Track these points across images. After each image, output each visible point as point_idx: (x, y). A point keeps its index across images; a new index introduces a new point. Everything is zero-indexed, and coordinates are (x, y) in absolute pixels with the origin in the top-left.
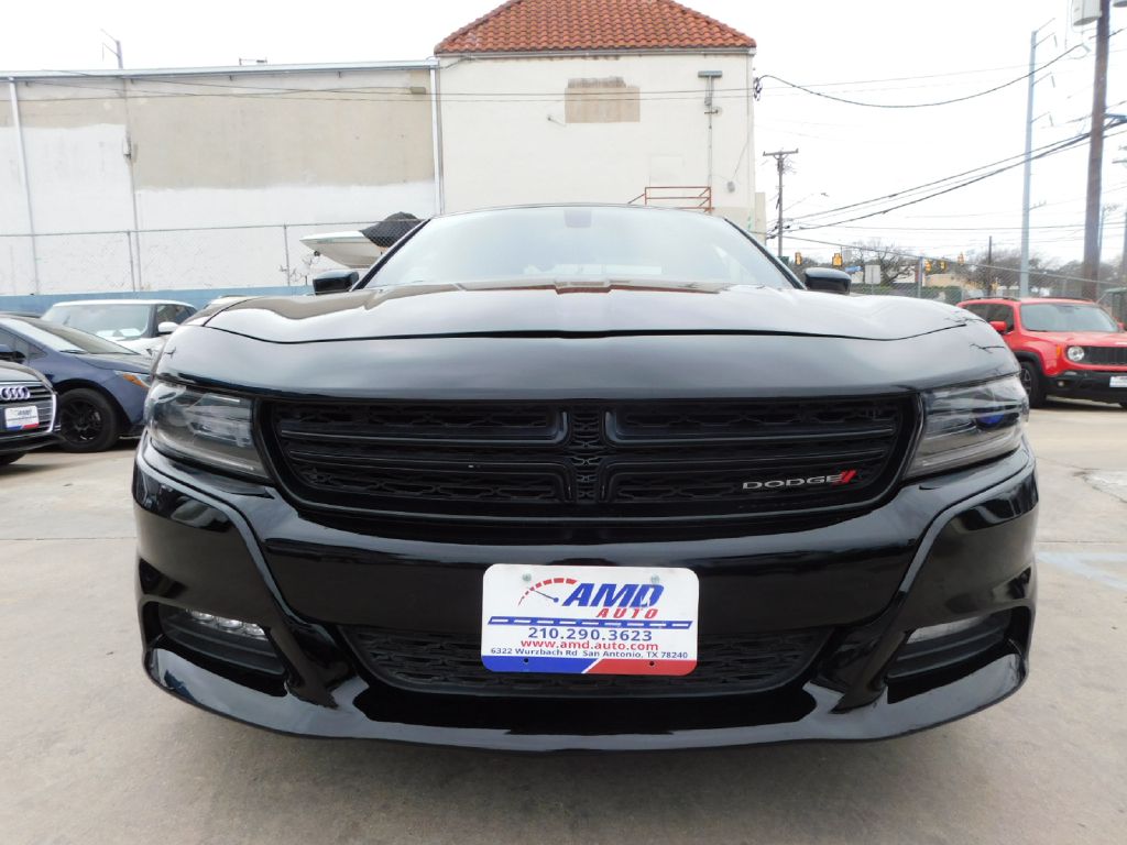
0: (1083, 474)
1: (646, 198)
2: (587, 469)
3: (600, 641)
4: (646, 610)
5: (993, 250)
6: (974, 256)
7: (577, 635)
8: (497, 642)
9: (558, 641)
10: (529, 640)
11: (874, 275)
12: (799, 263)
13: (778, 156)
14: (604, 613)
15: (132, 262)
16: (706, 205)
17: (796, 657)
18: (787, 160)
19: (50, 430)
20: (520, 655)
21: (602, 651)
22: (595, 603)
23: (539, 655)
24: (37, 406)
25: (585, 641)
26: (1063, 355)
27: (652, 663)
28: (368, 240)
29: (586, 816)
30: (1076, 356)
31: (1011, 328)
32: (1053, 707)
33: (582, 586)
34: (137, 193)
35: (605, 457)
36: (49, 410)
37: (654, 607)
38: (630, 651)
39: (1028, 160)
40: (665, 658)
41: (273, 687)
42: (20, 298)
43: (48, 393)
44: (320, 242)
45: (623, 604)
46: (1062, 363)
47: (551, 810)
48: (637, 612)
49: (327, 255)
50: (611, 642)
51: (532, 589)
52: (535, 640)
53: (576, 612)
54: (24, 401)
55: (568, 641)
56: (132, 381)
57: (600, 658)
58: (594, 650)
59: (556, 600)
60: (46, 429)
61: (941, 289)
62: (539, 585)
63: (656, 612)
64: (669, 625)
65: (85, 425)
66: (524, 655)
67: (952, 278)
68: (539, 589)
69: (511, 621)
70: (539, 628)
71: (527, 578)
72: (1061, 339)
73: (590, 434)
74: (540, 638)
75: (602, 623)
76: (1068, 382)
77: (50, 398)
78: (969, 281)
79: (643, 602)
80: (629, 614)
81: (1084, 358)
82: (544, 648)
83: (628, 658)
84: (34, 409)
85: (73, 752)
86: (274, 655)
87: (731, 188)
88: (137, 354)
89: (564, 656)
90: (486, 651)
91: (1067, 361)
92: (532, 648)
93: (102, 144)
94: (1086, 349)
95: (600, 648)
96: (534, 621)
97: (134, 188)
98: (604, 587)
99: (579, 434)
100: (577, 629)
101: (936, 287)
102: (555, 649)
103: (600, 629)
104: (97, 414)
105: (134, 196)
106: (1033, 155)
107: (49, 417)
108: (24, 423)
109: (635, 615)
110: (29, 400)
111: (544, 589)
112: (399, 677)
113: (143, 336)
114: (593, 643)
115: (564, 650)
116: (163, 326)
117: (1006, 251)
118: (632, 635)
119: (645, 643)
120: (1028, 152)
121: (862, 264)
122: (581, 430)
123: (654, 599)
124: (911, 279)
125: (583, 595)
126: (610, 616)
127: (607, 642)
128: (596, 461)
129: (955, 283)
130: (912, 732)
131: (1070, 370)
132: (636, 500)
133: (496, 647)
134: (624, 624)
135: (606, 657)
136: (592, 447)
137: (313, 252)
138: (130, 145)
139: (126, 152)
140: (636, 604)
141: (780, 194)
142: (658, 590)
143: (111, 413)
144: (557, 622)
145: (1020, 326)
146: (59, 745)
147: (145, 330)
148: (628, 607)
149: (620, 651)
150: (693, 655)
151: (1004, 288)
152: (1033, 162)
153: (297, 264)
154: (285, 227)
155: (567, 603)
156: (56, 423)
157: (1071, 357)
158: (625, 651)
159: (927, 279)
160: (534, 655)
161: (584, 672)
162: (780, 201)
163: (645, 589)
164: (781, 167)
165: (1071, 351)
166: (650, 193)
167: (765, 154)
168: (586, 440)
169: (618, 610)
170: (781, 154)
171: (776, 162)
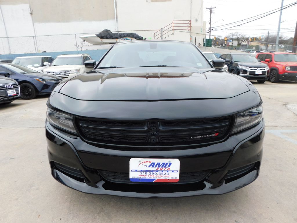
0: (285, 105)
1: (173, 24)
2: (154, 135)
3: (157, 175)
4: (167, 168)
5: (269, 35)
6: (264, 37)
7: (151, 174)
8: (133, 175)
9: (147, 175)
10: (140, 175)
11: (235, 43)
12: (215, 39)
13: (210, 9)
14: (158, 169)
15: (35, 45)
16: (190, 25)
17: (203, 174)
18: (213, 10)
19: (19, 95)
20: (138, 178)
21: (157, 177)
22: (156, 167)
23: (143, 178)
24: (15, 89)
25: (153, 175)
26: (285, 69)
27: (169, 180)
28: (97, 37)
29: (155, 206)
30: (288, 69)
31: (271, 61)
32: (267, 176)
33: (152, 163)
34: (34, 24)
35: (158, 132)
36: (18, 90)
37: (169, 167)
38: (164, 177)
39: (281, 10)
40: (172, 179)
41: (81, 180)
42: (6, 55)
43: (18, 86)
44: (85, 38)
45: (162, 167)
46: (284, 71)
47: (147, 205)
48: (165, 169)
49: (87, 41)
50: (159, 175)
51: (141, 164)
52: (142, 175)
53: (151, 168)
54: (12, 88)
55: (149, 175)
56: (38, 80)
57: (157, 179)
58: (155, 177)
59: (147, 166)
60: (18, 95)
61: (254, 46)
62: (142, 163)
63: (170, 169)
64: (173, 171)
65: (27, 93)
66: (139, 178)
67: (257, 43)
68: (142, 164)
69: (136, 171)
70: (143, 172)
71: (140, 161)
72: (284, 64)
73: (155, 127)
74: (143, 175)
75: (157, 171)
76: (285, 76)
77: (18, 87)
78: (262, 44)
79: (167, 167)
80: (164, 169)
81: (290, 69)
82: (144, 176)
83: (163, 179)
84: (14, 91)
85: (37, 189)
86: (81, 174)
87: (196, 20)
88: (39, 73)
89: (149, 178)
90: (130, 177)
91: (285, 70)
92: (141, 176)
93: (23, 10)
94: (291, 67)
95: (157, 176)
96: (141, 171)
97: (33, 23)
98: (158, 163)
99: (152, 127)
100: (151, 172)
101: (252, 46)
102: (146, 177)
103: (157, 173)
104: (30, 89)
105: (33, 25)
106: (283, 8)
107: (18, 92)
108: (12, 94)
109: (165, 170)
110: (13, 88)
111: (144, 164)
112: (111, 179)
113: (40, 66)
114: (155, 175)
115: (148, 177)
116: (45, 63)
117: (273, 35)
118: (164, 174)
119: (167, 175)
120: (282, 7)
121: (233, 40)
122: (152, 126)
123: (169, 166)
124: (246, 44)
125: (153, 165)
126: (159, 170)
127: (158, 175)
128: (156, 133)
129: (258, 44)
130: (229, 192)
131: (286, 73)
132: (166, 141)
133: (133, 176)
134: (162, 171)
135: (158, 179)
136: (155, 130)
137: (83, 40)
138: (31, 10)
139: (30, 12)
140: (165, 167)
141: (210, 20)
142: (170, 164)
143: (34, 89)
144: (147, 171)
145: (273, 60)
146: (33, 187)
147: (40, 64)
148: (163, 168)
149: (161, 177)
150: (178, 178)
151: (271, 45)
152: (283, 10)
153: (79, 44)
154: (75, 34)
155: (149, 167)
156: (20, 93)
157: (287, 69)
158: (163, 177)
159: (250, 43)
160: (142, 178)
161: (153, 182)
162: (210, 22)
163: (167, 164)
164: (211, 12)
165: (287, 67)
166: (174, 22)
167: (206, 9)
168: (153, 128)
169: (161, 168)
170: (211, 8)
171: (210, 11)
